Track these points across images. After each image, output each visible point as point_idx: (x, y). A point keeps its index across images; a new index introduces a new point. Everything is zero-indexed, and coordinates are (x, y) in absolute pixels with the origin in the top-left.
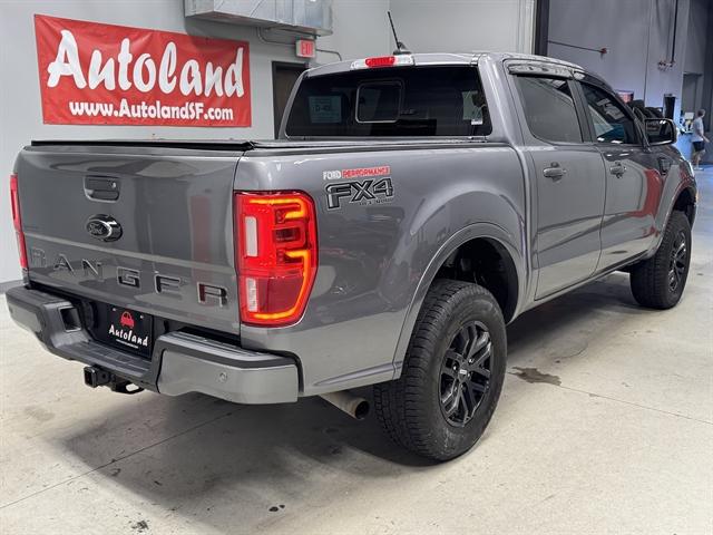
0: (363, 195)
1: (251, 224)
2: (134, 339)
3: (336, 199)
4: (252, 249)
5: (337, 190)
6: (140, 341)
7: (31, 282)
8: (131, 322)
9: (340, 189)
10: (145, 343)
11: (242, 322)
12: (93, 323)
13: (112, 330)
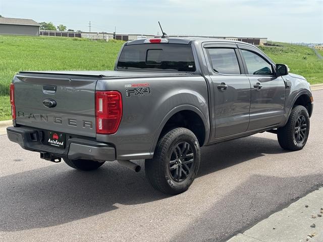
0: (139, 92)
1: (101, 101)
2: (58, 143)
3: (129, 94)
4: (101, 109)
5: (130, 91)
6: (60, 143)
7: (17, 124)
8: (57, 137)
9: (131, 91)
10: (62, 144)
11: (96, 133)
12: (42, 138)
13: (49, 141)
